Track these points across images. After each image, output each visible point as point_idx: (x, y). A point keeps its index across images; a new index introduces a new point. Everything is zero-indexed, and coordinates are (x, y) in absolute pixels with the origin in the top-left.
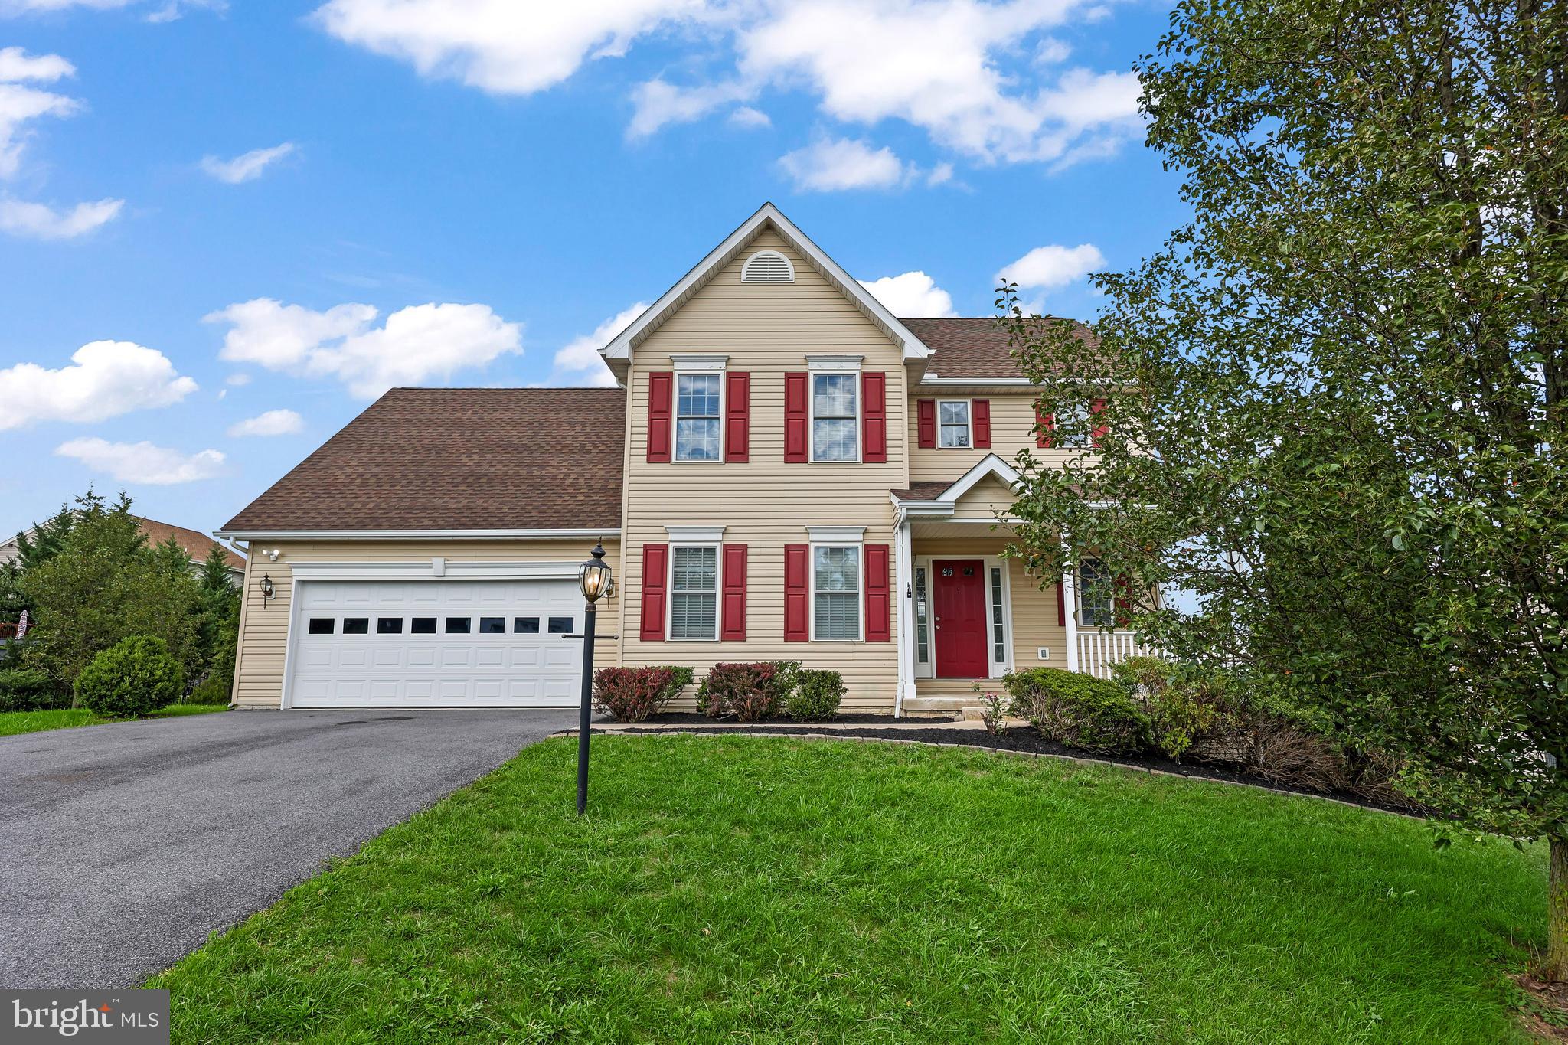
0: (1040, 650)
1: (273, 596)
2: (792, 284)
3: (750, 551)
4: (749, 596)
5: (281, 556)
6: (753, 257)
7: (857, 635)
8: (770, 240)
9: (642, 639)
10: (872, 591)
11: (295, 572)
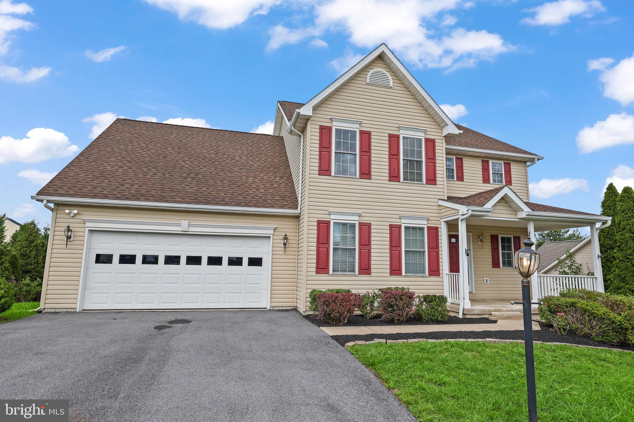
0: (485, 279)
1: (72, 239)
2: (391, 88)
3: (372, 227)
4: (372, 250)
5: (78, 214)
6: (372, 71)
7: (424, 273)
8: (380, 63)
9: (317, 273)
10: (431, 250)
11: (87, 224)
